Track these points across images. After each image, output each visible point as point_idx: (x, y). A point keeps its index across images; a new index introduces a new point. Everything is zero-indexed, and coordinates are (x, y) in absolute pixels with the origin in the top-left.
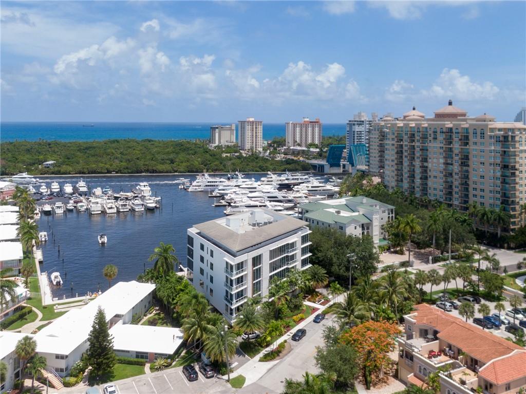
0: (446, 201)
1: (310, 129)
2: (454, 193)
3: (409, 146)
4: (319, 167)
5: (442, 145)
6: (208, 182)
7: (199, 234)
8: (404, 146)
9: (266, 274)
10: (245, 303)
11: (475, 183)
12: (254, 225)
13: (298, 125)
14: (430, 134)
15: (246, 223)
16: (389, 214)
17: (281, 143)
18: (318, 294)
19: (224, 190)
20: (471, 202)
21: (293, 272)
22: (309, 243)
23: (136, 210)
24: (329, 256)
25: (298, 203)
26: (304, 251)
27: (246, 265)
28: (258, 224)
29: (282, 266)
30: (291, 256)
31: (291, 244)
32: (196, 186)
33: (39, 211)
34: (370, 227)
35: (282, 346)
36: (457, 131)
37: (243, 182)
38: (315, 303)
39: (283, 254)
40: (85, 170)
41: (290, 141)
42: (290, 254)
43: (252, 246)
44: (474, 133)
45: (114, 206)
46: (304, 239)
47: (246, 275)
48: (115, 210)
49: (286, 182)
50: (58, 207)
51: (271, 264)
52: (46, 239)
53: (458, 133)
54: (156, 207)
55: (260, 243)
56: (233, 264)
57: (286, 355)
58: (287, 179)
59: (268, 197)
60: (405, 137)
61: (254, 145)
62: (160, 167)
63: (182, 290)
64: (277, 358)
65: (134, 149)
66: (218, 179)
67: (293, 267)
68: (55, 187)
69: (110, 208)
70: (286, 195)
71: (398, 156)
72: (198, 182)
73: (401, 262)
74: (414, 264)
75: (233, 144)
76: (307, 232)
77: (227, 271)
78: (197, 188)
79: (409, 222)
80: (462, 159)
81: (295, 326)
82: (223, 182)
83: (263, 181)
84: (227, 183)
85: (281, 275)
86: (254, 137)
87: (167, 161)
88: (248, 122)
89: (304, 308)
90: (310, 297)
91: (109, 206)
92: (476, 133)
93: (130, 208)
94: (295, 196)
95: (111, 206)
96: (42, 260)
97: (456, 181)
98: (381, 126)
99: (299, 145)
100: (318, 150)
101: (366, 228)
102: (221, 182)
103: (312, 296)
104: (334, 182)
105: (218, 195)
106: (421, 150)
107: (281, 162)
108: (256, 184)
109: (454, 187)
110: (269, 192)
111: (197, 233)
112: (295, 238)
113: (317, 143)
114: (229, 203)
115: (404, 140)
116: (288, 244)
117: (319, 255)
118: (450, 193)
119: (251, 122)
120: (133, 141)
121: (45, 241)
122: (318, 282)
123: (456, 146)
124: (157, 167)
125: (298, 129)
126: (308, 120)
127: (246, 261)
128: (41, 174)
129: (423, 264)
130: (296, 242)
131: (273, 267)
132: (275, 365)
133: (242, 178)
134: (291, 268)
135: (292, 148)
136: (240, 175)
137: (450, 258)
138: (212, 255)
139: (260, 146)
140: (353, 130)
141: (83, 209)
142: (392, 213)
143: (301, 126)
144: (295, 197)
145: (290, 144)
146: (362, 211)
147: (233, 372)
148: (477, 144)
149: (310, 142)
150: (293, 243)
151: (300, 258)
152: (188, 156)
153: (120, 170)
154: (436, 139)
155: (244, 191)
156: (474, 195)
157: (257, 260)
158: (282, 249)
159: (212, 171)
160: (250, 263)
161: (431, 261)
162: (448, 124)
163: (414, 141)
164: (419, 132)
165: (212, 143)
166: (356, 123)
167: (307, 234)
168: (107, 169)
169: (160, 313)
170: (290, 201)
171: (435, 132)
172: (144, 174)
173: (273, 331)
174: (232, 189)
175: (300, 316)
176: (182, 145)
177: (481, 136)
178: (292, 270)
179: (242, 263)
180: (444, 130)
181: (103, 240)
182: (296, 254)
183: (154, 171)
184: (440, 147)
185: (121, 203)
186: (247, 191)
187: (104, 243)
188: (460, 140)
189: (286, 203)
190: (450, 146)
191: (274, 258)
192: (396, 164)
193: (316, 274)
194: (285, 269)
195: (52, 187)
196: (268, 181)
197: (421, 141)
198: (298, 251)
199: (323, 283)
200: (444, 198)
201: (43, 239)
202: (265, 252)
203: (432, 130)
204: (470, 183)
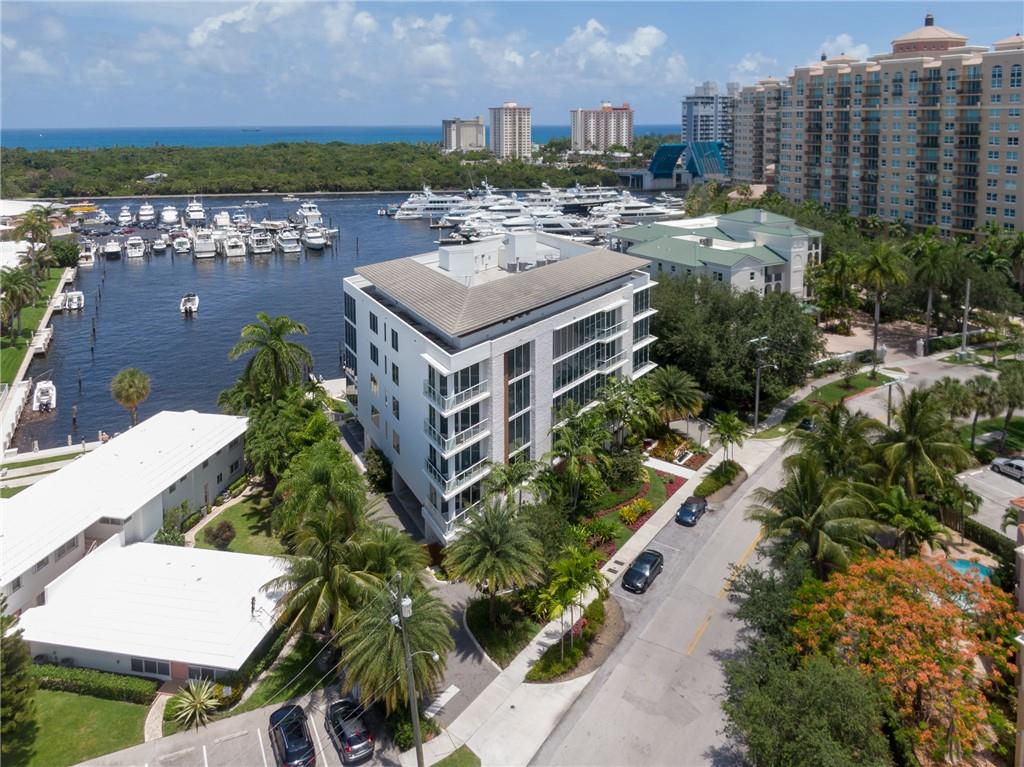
0: (920, 222)
1: (613, 122)
2: (939, 206)
3: (835, 115)
4: (633, 180)
5: (914, 107)
6: (431, 202)
7: (370, 290)
8: (824, 115)
9: (544, 393)
10: (485, 479)
11: (992, 182)
12: (512, 268)
13: (592, 115)
14: (886, 87)
15: (493, 264)
16: (810, 248)
17: (564, 146)
18: (678, 438)
19: (458, 215)
20: (980, 223)
21: (614, 385)
22: (651, 312)
23: (286, 251)
24: (701, 343)
25: (602, 237)
26: (639, 330)
27: (488, 373)
28: (523, 266)
29: (587, 372)
30: (608, 344)
31: (608, 313)
32: (408, 209)
33: (95, 254)
34: (783, 275)
35: (594, 615)
36: (951, 74)
37: (496, 200)
38: (671, 461)
39: (587, 341)
40: (214, 187)
41: (579, 142)
42: (608, 340)
43: (504, 321)
44: (994, 76)
45: (241, 243)
46: (640, 301)
47: (487, 401)
48: (242, 251)
49: (577, 201)
50: (132, 245)
51: (556, 367)
52: (79, 305)
53: (954, 78)
54: (325, 244)
55: (527, 312)
56: (445, 372)
57: (612, 650)
58: (579, 197)
59: (546, 226)
60: (829, 98)
61: (517, 149)
62: (348, 181)
63: (309, 443)
64: (585, 663)
65: (310, 156)
66: (448, 198)
67: (613, 374)
68: (147, 212)
69: (233, 247)
70: (578, 222)
71: (809, 136)
72: (411, 203)
73: (857, 353)
74: (886, 359)
75: (480, 149)
76: (646, 284)
77: (430, 392)
78: (410, 212)
79: (880, 261)
80: (962, 133)
81: (628, 537)
82: (458, 202)
83: (533, 200)
84: (465, 202)
85: (583, 394)
86: (518, 134)
87: (362, 172)
88: (506, 109)
89: (646, 479)
90: (655, 445)
91: (231, 242)
92: (1000, 76)
93: (274, 246)
94: (595, 224)
95: (235, 242)
96: (43, 350)
97: (946, 180)
98: (759, 92)
99: (595, 148)
100: (628, 155)
101: (773, 276)
102: (454, 202)
103: (663, 443)
104: (664, 201)
105: (448, 224)
106: (863, 120)
107: (565, 171)
108: (519, 205)
109: (939, 193)
110: (544, 216)
111: (365, 289)
112: (619, 300)
113: (624, 145)
114: (467, 237)
115: (824, 103)
116: (600, 315)
117: (675, 339)
118: (931, 207)
119: (510, 109)
120: (312, 145)
121: (79, 309)
122: (676, 407)
123: (949, 107)
124: (343, 180)
125: (592, 122)
126: (609, 105)
127: (487, 362)
128: (136, 194)
129: (901, 355)
130: (620, 309)
131: (563, 375)
132: (580, 697)
133: (493, 193)
134: (608, 375)
135: (582, 152)
136: (489, 189)
137: (964, 342)
138: (395, 346)
139: (528, 149)
140: (695, 113)
141: (183, 249)
142: (817, 248)
143: (598, 115)
144: (595, 226)
145: (579, 147)
146: (762, 239)
147: (438, 733)
148: (1002, 98)
149: (612, 143)
150: (614, 311)
151: (631, 347)
152: (400, 164)
153: (277, 187)
154: (901, 94)
155: (495, 216)
156: (988, 209)
157: (518, 359)
158: (583, 329)
159: (442, 188)
160: (498, 367)
161: (920, 350)
162: (928, 62)
163: (848, 102)
164: (861, 83)
165: (446, 148)
166: (700, 101)
167: (647, 290)
168: (253, 184)
169: (261, 492)
170: (585, 233)
171: (898, 81)
172: (319, 193)
173: (570, 584)
174: (473, 213)
175: (639, 503)
176: (393, 150)
177: (1013, 81)
178: (613, 380)
179: (475, 368)
180: (921, 75)
181: (189, 305)
182: (620, 339)
183: (337, 188)
184: (910, 112)
185: (255, 237)
186: (502, 216)
187: (191, 312)
188: (959, 92)
189: (578, 236)
190: (933, 108)
191: (564, 352)
192: (807, 153)
193: (671, 388)
194: (593, 378)
195: (141, 213)
196: (542, 200)
197: (863, 103)
198: (626, 331)
199: (692, 410)
200: (916, 218)
201: (75, 306)
202: (540, 335)
203: (892, 76)
204: (981, 183)
